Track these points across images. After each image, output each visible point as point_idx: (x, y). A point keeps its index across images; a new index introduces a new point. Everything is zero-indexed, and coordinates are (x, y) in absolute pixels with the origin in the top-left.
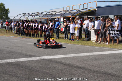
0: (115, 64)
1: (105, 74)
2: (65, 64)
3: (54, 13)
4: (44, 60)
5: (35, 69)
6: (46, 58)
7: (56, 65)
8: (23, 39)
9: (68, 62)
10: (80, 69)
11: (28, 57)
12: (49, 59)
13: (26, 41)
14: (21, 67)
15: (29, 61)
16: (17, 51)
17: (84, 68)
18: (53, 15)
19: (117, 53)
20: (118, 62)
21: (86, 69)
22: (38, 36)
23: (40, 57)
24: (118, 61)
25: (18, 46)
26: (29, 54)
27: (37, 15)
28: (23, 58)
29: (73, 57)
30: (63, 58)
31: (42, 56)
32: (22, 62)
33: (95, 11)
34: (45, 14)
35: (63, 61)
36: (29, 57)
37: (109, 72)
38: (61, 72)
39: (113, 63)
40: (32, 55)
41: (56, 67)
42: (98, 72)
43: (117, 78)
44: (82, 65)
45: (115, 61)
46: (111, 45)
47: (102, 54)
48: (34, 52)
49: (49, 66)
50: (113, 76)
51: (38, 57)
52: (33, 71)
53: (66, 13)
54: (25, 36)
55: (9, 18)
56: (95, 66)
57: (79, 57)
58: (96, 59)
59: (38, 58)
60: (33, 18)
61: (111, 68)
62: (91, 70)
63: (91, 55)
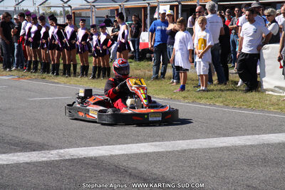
4: (72, 160)
6: (81, 153)
8: (17, 83)
9: (158, 170)
11: (16, 151)
12: (91, 159)
13: (26, 90)
15: (17, 165)
22: (75, 72)
23: (62, 151)
26: (26, 137)
31: (71, 145)
35: (142, 167)
36: (21, 151)
40: (32, 143)
51: (54, 152)
54: (29, 70)
59: (53, 155)
60: (63, 7)
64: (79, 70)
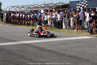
0: (79, 48)
1: (70, 56)
2: (38, 48)
3: (36, 6)
4: (22, 44)
5: (13, 52)
6: (24, 42)
7: (31, 49)
8: (9, 27)
9: (41, 46)
10: (50, 52)
11: (9, 42)
12: (26, 44)
13: (11, 28)
14: (2, 51)
15: (10, 45)
16: (2, 37)
17: (53, 52)
18: (35, 8)
19: (82, 39)
20: (81, 47)
21: (55, 52)
22: (22, 24)
23: (20, 42)
24: (82, 45)
25: (5, 33)
26: (12, 39)
27: (23, 7)
28: (6, 42)
29: (47, 42)
30: (39, 43)
31: (22, 41)
32: (4, 46)
33: (69, 4)
34: (29, 6)
35: (38, 45)
36: (11, 42)
37: (73, 54)
38: (34, 55)
39: (77, 47)
40: (13, 40)
41: (31, 50)
42: (64, 55)
43: (79, 60)
44: (52, 49)
45: (80, 45)
46: (78, 32)
47: (70, 40)
48: (16, 37)
49: (25, 50)
50: (76, 58)
51: (18, 42)
52: (11, 54)
53: (45, 6)
55: (2, 10)
56: (62, 50)
57: (51, 42)
58: (64, 44)
60: (20, 10)
61: (75, 52)
62: (59, 53)
63: (61, 41)
64: (23, 24)
